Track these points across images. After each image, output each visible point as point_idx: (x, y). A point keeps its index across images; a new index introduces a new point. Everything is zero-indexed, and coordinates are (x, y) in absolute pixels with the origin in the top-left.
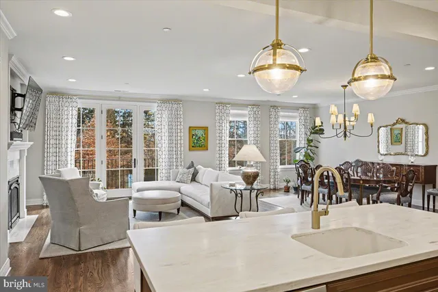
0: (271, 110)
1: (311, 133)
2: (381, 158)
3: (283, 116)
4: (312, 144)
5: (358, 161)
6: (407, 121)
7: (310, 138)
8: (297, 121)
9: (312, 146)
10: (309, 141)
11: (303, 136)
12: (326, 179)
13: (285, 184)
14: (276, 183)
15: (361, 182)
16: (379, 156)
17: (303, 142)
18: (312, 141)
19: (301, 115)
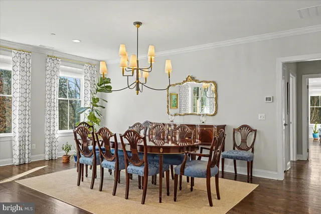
0: (48, 60)
1: (97, 90)
2: (171, 118)
3: (64, 71)
4: (97, 104)
5: (147, 123)
6: (196, 78)
7: (96, 96)
8: (82, 78)
9: (97, 106)
10: (95, 101)
11: (89, 96)
12: (113, 147)
13: (64, 153)
14: (54, 152)
15: (161, 150)
16: (170, 116)
17: (89, 103)
18: (98, 99)
19: (86, 71)
